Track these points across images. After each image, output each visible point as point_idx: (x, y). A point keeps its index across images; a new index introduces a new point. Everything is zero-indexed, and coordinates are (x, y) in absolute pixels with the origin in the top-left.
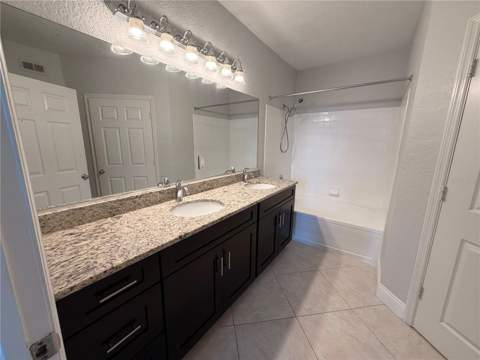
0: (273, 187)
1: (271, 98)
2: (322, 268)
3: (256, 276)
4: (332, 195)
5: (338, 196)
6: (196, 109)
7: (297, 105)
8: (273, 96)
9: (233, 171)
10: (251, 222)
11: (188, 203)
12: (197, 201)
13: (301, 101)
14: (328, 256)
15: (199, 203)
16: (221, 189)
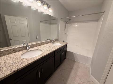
0: (61, 44)
1: (61, 18)
2: (74, 68)
3: (54, 71)
4: (77, 46)
5: (79, 46)
6: (41, 21)
7: (69, 21)
8: (62, 18)
9: (49, 39)
10: (52, 57)
11: (31, 51)
12: (34, 50)
13: (70, 20)
14: (76, 63)
15: (35, 51)
16: (44, 45)
